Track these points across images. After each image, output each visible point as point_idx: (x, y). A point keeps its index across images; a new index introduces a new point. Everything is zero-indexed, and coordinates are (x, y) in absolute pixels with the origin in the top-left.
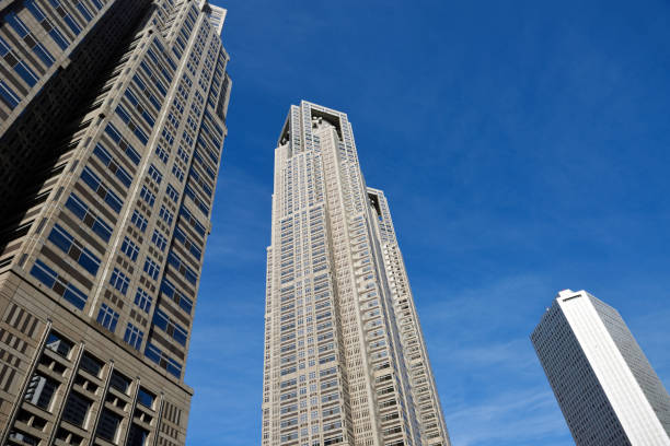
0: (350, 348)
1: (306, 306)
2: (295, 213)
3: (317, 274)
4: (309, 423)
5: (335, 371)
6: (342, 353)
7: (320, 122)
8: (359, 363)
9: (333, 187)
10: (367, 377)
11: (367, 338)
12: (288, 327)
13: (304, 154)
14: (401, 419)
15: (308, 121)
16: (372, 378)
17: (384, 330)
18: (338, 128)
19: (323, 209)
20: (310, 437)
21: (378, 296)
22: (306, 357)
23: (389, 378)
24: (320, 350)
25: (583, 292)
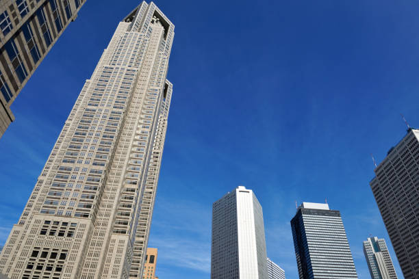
0: (117, 163)
1: (99, 126)
2: (117, 66)
3: (115, 110)
4: (70, 198)
5: (101, 173)
6: (110, 164)
7: (157, 22)
8: (118, 174)
9: (148, 63)
10: (120, 185)
11: (129, 162)
12: (80, 134)
13: (139, 34)
14: (130, 217)
15: (150, 16)
16: (123, 186)
17: (142, 161)
18: (166, 31)
19: (136, 73)
20: (66, 207)
21: (147, 140)
22: (85, 157)
23: (133, 190)
24: (97, 157)
25: (251, 191)
